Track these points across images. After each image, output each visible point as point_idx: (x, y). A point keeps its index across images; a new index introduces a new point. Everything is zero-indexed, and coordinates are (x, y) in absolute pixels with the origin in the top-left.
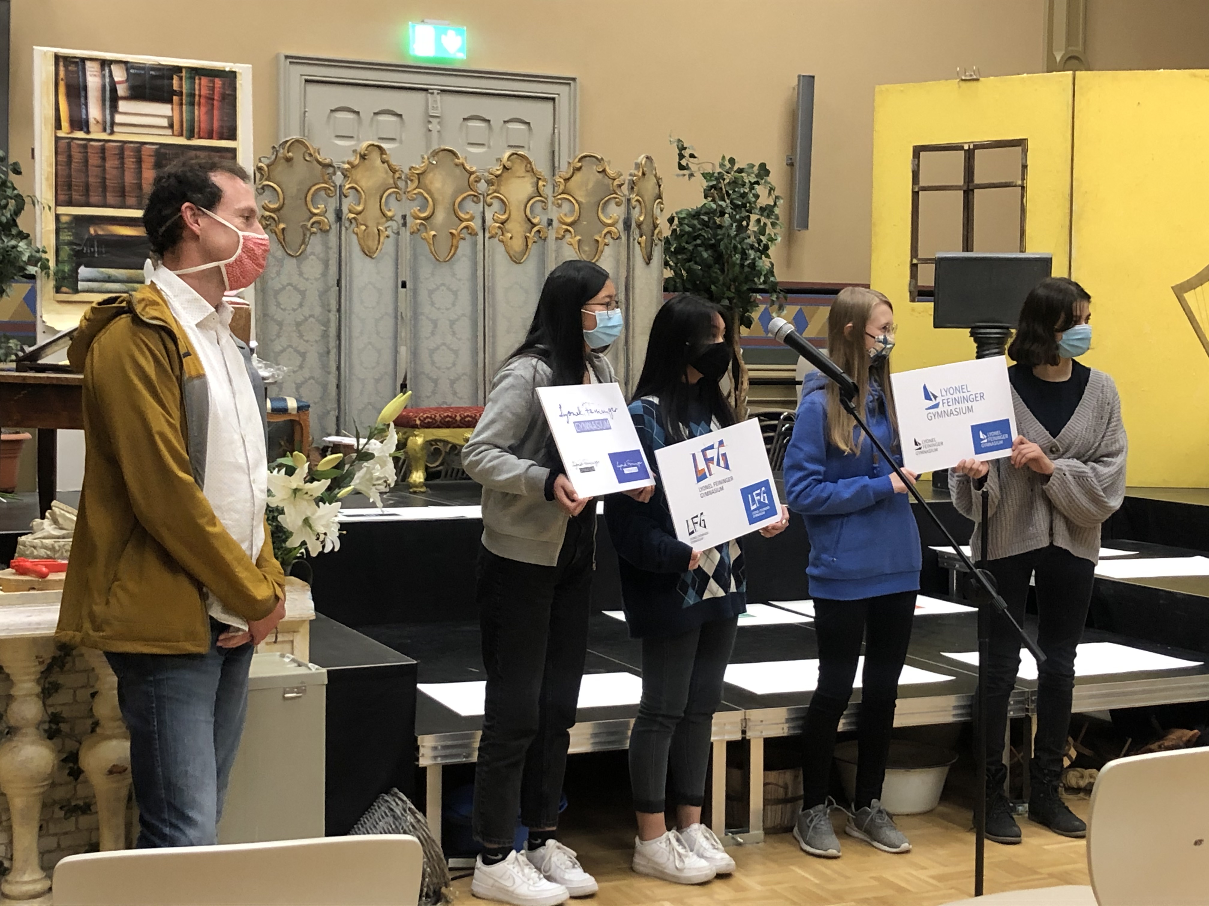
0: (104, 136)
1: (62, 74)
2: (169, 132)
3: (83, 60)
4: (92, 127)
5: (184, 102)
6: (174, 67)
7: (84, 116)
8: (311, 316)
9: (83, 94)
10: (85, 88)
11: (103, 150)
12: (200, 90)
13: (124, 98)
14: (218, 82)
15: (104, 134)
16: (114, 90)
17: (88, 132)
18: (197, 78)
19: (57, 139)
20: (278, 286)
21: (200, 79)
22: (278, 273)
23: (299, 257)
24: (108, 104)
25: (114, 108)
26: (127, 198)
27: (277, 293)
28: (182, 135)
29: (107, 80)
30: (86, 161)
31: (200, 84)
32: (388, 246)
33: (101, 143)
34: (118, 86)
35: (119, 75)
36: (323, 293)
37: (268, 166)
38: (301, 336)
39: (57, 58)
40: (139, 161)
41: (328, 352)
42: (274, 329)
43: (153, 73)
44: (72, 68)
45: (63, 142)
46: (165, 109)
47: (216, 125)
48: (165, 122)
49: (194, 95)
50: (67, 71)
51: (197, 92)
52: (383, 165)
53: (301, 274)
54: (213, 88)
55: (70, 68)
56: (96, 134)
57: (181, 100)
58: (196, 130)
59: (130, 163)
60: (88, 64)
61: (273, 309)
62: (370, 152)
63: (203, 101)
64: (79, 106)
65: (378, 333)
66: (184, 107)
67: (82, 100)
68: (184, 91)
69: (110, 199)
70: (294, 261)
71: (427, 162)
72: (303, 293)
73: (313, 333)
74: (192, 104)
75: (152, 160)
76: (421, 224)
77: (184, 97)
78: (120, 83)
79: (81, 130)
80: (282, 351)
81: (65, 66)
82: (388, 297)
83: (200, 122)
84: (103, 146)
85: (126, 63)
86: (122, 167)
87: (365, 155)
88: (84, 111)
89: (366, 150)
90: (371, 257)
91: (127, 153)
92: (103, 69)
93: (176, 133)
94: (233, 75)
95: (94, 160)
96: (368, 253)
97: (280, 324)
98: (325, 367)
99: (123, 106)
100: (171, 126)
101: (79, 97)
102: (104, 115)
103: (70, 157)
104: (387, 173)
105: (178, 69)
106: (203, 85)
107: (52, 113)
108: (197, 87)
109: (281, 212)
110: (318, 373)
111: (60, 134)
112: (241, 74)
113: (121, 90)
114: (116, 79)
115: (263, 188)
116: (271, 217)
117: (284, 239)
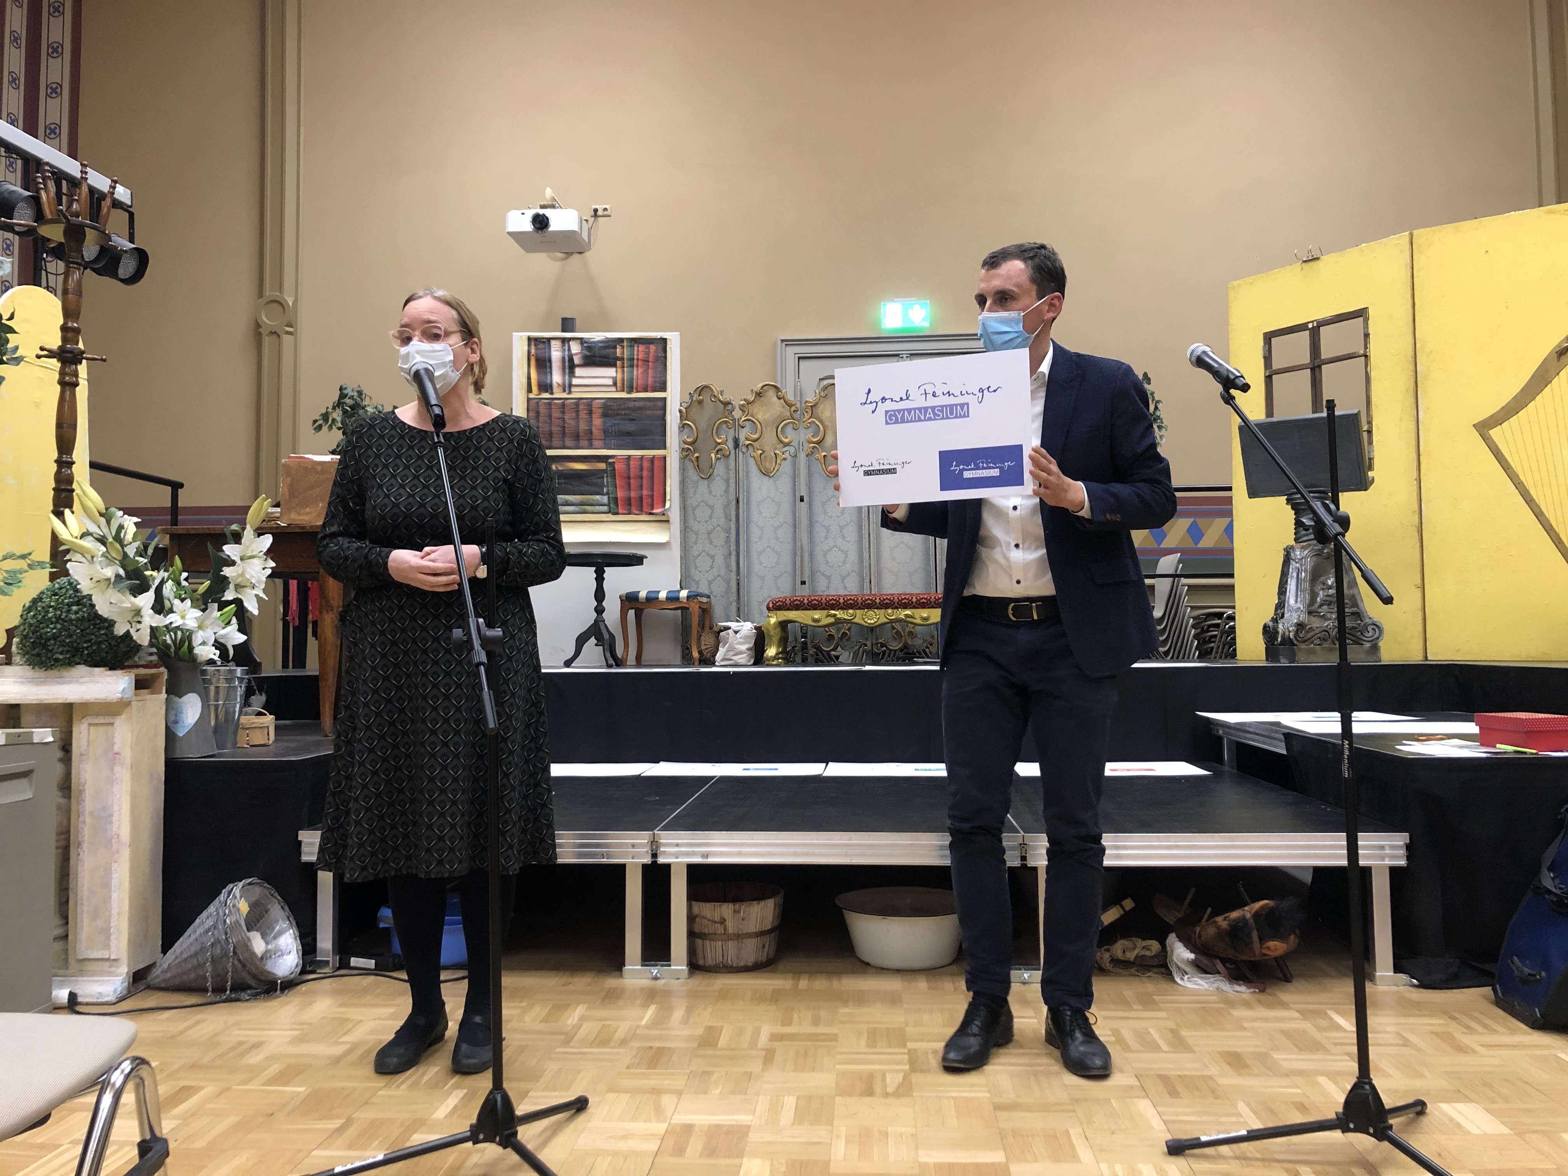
0: (565, 395)
1: (533, 351)
2: (614, 389)
3: (549, 340)
4: (555, 389)
5: (625, 365)
6: (619, 339)
7: (549, 381)
8: (718, 525)
9: (548, 364)
10: (550, 361)
11: (563, 405)
12: (638, 355)
13: (579, 366)
14: (653, 348)
15: (564, 394)
16: (571, 360)
17: (552, 393)
18: (636, 346)
19: (529, 400)
20: (695, 503)
21: (638, 346)
22: (695, 493)
23: (709, 477)
24: (567, 371)
25: (572, 373)
26: (581, 441)
27: (694, 509)
28: (623, 391)
29: (567, 353)
30: (550, 416)
31: (638, 351)
32: (786, 466)
33: (561, 401)
34: (574, 357)
35: (575, 348)
36: (726, 507)
37: (686, 409)
38: (711, 543)
39: (530, 339)
40: (590, 412)
41: (730, 554)
42: (692, 537)
43: (601, 345)
44: (541, 346)
45: (532, 403)
46: (611, 372)
47: (650, 380)
48: (610, 382)
49: (633, 359)
50: (536, 349)
51: (635, 357)
52: (779, 401)
53: (710, 492)
54: (648, 353)
55: (539, 347)
56: (558, 394)
57: (624, 363)
58: (634, 386)
59: (583, 414)
60: (553, 343)
61: (691, 522)
62: (766, 391)
63: (640, 363)
64: (546, 374)
65: (777, 539)
66: (625, 369)
67: (548, 370)
68: (625, 356)
69: (568, 442)
70: (706, 482)
71: (818, 396)
72: (712, 508)
73: (719, 538)
74: (631, 366)
75: (600, 411)
76: (814, 448)
77: (625, 361)
78: (576, 354)
79: (547, 392)
80: (699, 555)
81: (535, 345)
82: (786, 508)
83: (638, 379)
84: (563, 402)
85: (581, 339)
86: (577, 418)
87: (760, 393)
88: (549, 377)
89: (762, 389)
90: (768, 476)
91: (581, 407)
92: (563, 345)
93: (618, 389)
94: (664, 341)
95: (556, 414)
96: (766, 473)
97: (697, 534)
98: (728, 566)
99: (578, 371)
100: (615, 384)
101: (545, 367)
102: (564, 380)
103: (538, 413)
104: (784, 407)
105: (621, 340)
106: (639, 351)
107: (525, 381)
108: (635, 353)
109: (696, 444)
110: (723, 572)
111: (531, 396)
112: (670, 340)
113: (577, 360)
114: (573, 352)
115: (683, 427)
116: (689, 449)
117: (698, 466)
